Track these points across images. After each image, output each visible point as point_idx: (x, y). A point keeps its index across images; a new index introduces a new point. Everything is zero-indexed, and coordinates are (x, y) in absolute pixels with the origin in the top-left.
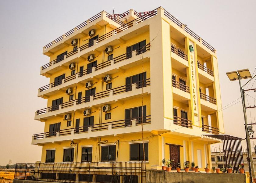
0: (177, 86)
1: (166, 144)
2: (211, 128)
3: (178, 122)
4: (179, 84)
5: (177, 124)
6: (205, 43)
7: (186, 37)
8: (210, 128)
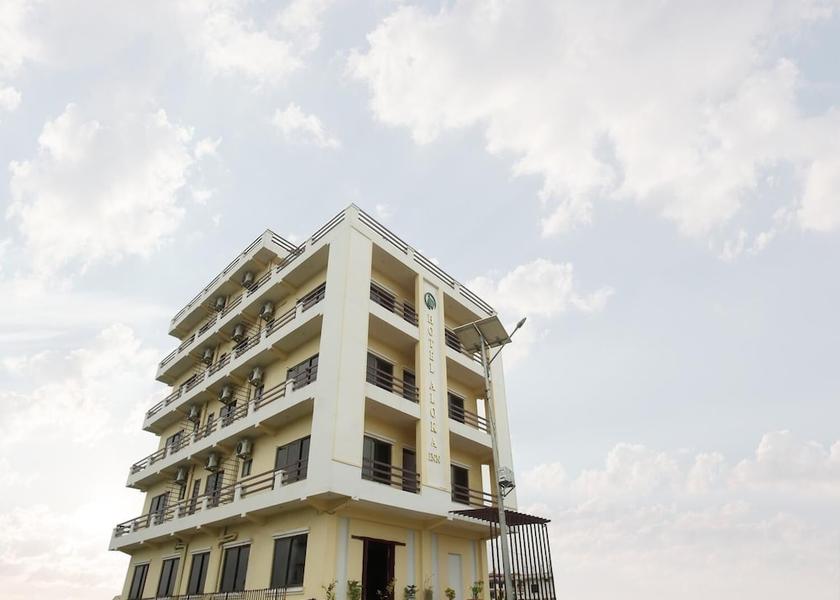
0: (395, 387)
1: (353, 537)
2: (490, 498)
3: (393, 479)
4: (402, 385)
5: (389, 484)
6: (466, 293)
7: (417, 275)
8: (485, 497)
